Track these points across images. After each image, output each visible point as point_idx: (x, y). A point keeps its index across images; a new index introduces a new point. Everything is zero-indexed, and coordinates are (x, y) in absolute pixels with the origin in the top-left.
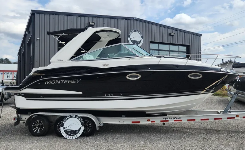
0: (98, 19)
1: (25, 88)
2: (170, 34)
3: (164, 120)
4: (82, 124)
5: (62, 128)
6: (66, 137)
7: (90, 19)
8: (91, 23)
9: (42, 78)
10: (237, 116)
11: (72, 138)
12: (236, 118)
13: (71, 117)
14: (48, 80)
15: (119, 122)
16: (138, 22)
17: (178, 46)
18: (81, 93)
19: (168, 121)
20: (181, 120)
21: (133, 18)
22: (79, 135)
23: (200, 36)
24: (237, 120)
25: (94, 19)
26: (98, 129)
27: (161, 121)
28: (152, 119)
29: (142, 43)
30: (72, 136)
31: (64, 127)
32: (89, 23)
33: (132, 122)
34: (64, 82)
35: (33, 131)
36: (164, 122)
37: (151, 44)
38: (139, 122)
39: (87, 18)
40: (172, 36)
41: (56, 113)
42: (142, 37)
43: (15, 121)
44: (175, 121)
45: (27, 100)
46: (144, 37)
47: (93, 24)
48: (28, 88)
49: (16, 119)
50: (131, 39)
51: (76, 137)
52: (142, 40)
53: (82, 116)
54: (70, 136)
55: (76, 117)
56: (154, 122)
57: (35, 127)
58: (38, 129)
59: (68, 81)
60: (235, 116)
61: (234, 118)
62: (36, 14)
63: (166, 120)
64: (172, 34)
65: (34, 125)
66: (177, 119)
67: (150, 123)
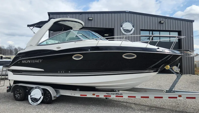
0: (96, 15)
1: (12, 66)
2: (160, 22)
3: (107, 95)
4: (42, 94)
5: (29, 96)
6: (31, 103)
7: (90, 15)
8: (90, 19)
9: (20, 59)
10: (180, 96)
11: (34, 104)
12: (178, 98)
13: (36, 88)
14: (24, 60)
15: (71, 94)
16: (130, 14)
17: (169, 32)
18: (43, 70)
19: (110, 96)
20: (122, 96)
21: (125, 11)
22: (39, 102)
23: (192, 22)
24: (180, 100)
25: (93, 15)
26: (53, 99)
27: (104, 96)
28: (97, 93)
29: (133, 32)
30: (35, 103)
31: (31, 96)
32: (89, 18)
33: (81, 95)
34: (32, 61)
35: (16, 96)
36: (107, 97)
37: (142, 32)
38: (86, 95)
39: (87, 15)
40: (163, 23)
41: (29, 85)
42: (133, 26)
43: (7, 89)
44: (116, 96)
45: (14, 74)
46: (135, 26)
47: (91, 19)
48: (13, 65)
49: (8, 88)
50: (123, 28)
51: (37, 104)
52: (133, 29)
53: (43, 88)
54: (33, 103)
55: (39, 88)
56: (99, 96)
57: (17, 94)
58: (19, 96)
59: (35, 61)
60: (177, 96)
61: (176, 98)
62: (50, 15)
63: (109, 95)
64: (162, 22)
65: (16, 92)
66: (118, 95)
67: (95, 96)
